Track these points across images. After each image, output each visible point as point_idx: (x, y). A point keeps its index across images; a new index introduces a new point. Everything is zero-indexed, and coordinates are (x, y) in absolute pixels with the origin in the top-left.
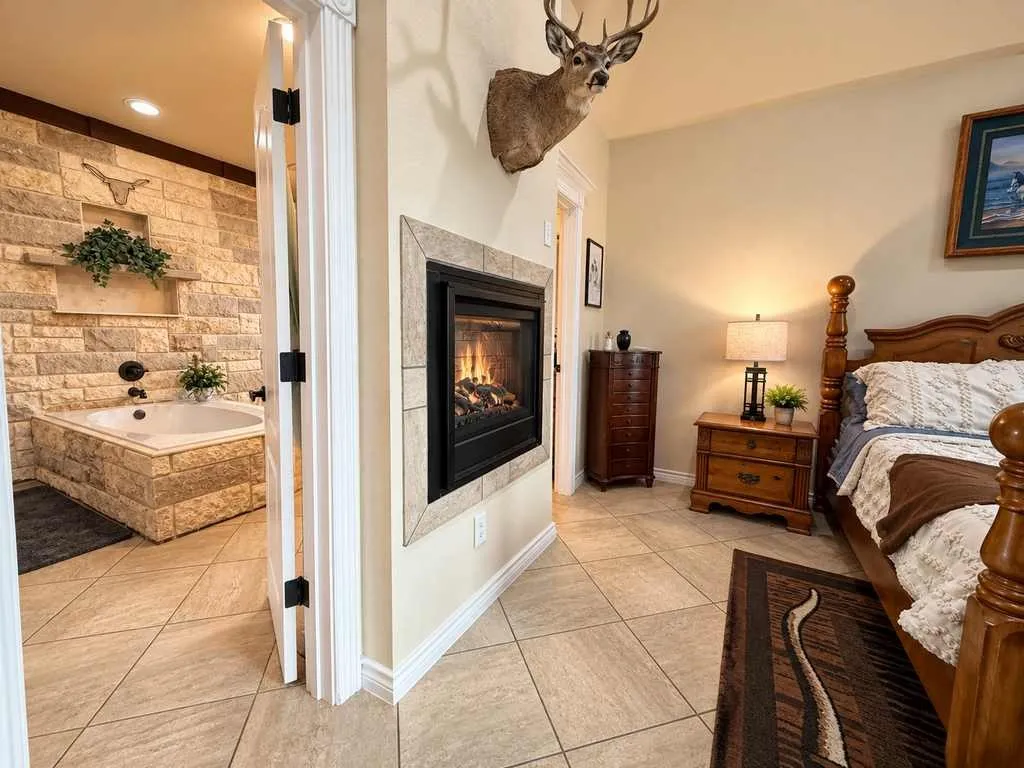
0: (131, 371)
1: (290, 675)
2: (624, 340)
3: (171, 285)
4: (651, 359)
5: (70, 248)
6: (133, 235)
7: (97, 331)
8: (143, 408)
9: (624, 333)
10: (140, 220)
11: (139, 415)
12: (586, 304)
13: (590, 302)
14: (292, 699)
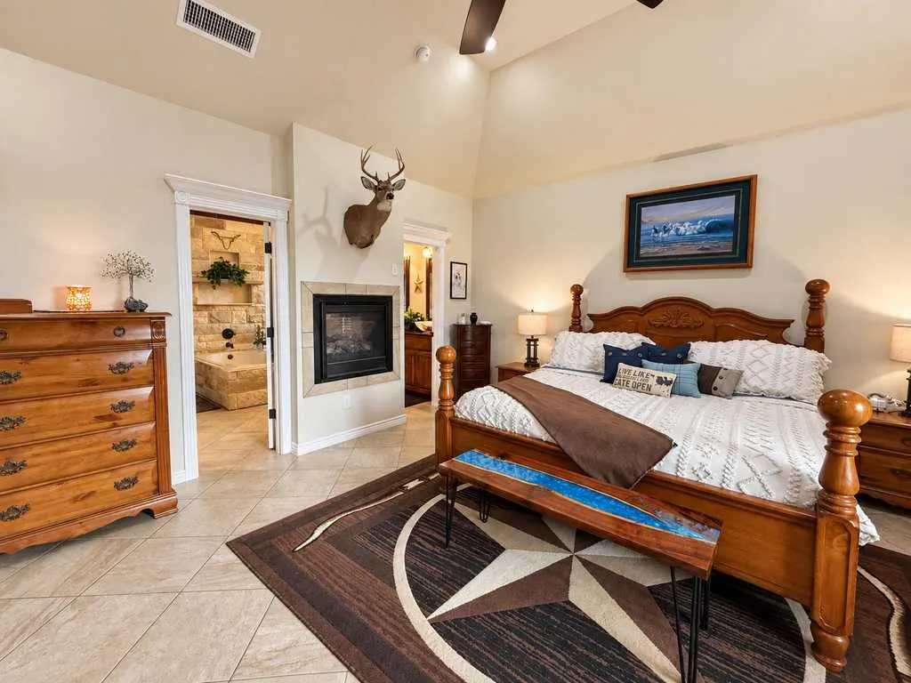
0: (228, 334)
1: (271, 446)
2: (474, 318)
3: (249, 287)
4: (486, 330)
5: (204, 273)
6: (232, 264)
7: (214, 313)
8: (233, 353)
9: (474, 314)
10: (236, 255)
11: (230, 357)
12: (451, 298)
13: (453, 296)
14: (271, 454)
